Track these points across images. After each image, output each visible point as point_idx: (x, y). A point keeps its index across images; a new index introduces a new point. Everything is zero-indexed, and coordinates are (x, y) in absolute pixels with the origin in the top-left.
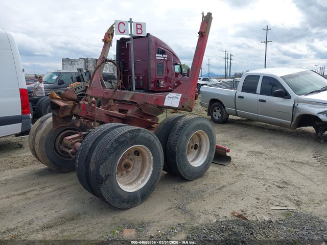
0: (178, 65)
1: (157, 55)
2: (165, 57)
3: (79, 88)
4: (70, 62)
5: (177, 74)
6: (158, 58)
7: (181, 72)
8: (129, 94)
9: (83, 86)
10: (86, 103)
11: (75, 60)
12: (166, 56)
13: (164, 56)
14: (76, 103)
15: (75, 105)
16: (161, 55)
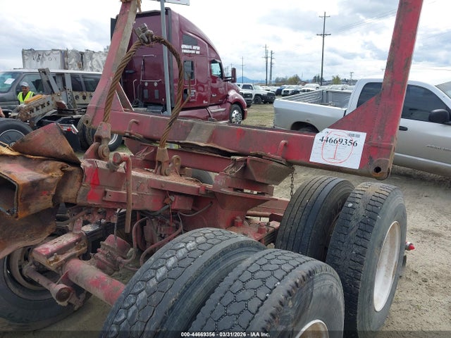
0: (216, 62)
1: (183, 46)
2: (196, 50)
3: (43, 106)
4: (36, 56)
5: (214, 79)
6: (185, 51)
7: (222, 76)
8: (200, 127)
9: (51, 102)
10: (101, 164)
11: (44, 52)
12: (198, 48)
13: (195, 47)
14: (70, 168)
15: (66, 174)
16: (190, 47)
